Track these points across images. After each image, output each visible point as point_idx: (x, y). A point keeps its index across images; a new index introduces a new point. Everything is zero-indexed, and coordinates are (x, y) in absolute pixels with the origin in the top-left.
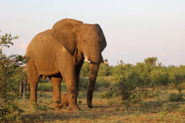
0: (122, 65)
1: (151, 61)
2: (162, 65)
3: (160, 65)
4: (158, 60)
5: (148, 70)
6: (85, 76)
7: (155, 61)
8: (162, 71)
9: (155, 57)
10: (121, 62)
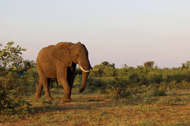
0: (126, 67)
1: (149, 64)
2: (158, 68)
3: (156, 67)
4: (155, 64)
5: (146, 71)
6: (97, 77)
7: (153, 65)
8: (158, 72)
9: (152, 61)
10: (126, 65)
